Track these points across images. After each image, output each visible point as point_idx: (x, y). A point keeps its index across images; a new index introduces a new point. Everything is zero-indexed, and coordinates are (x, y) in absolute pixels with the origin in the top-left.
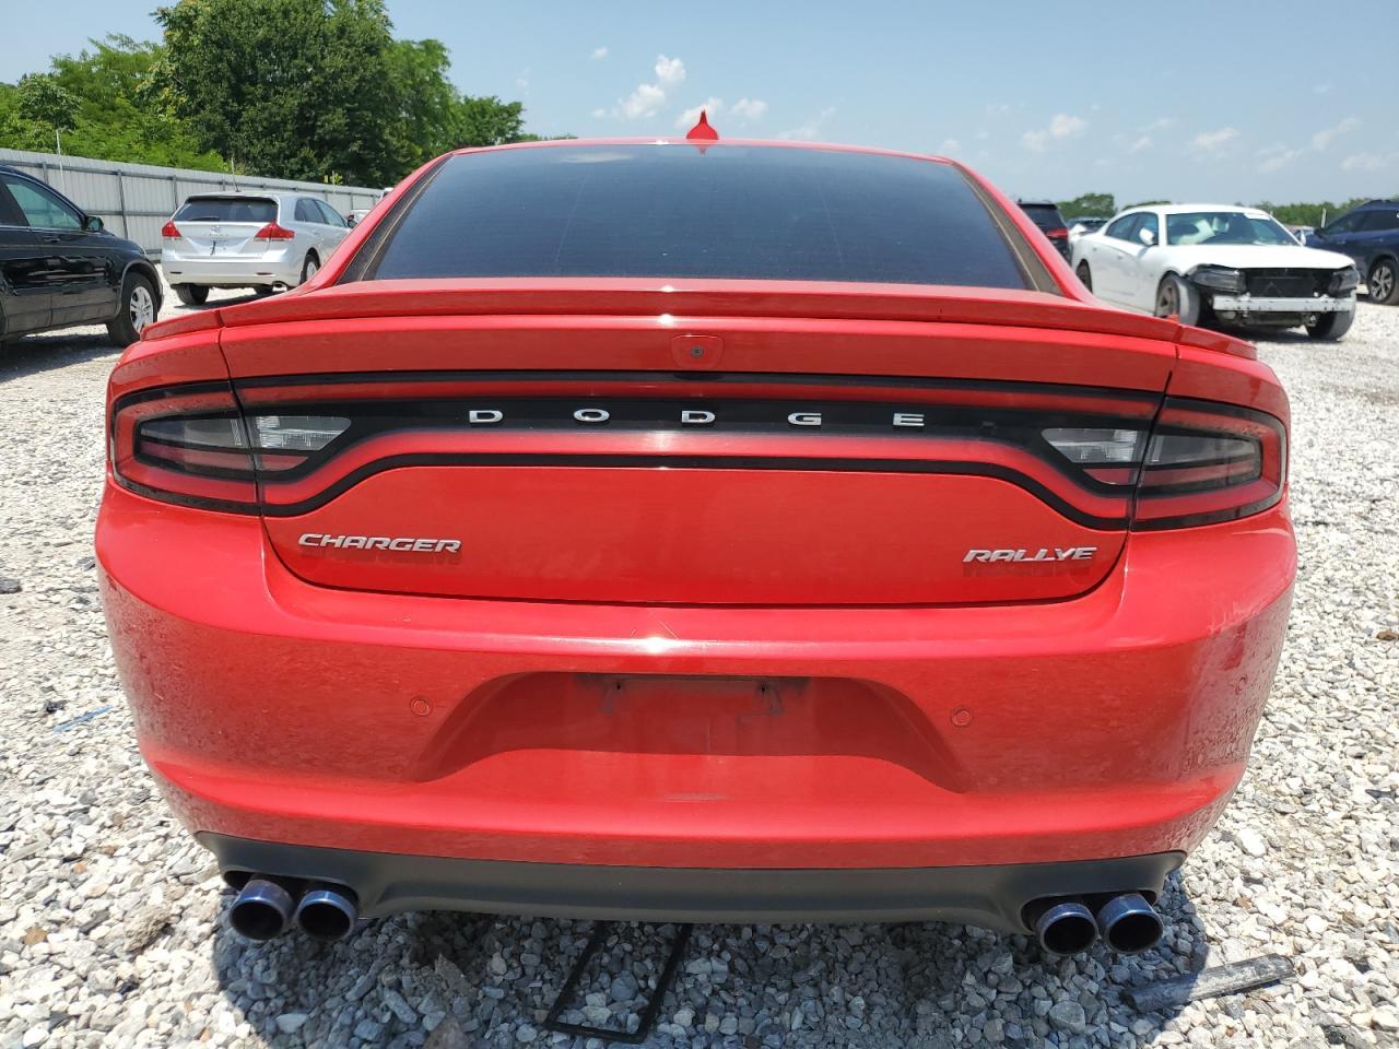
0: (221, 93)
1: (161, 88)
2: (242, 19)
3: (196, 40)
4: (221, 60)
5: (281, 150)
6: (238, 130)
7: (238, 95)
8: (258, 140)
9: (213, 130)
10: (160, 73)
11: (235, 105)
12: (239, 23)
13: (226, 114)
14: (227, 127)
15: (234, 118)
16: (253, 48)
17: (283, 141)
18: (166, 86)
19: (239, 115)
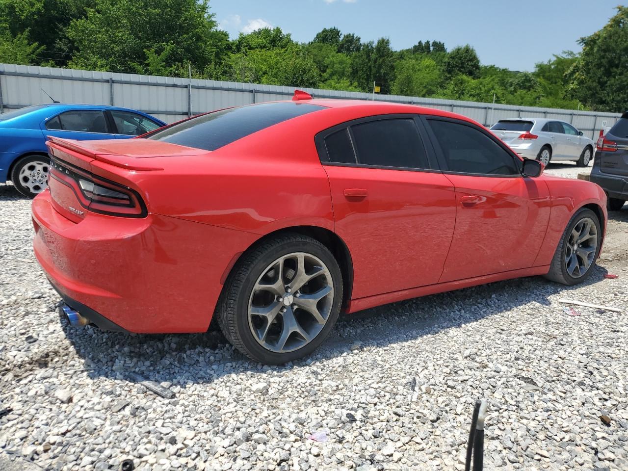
0: (600, 72)
1: (575, 73)
2: (619, 38)
3: (595, 49)
4: (604, 58)
5: (623, 98)
6: (604, 90)
7: (608, 73)
8: (613, 93)
9: (591, 90)
10: (577, 66)
11: (605, 78)
12: (617, 40)
13: (599, 82)
14: (598, 89)
15: (602, 85)
16: (621, 50)
17: (625, 94)
18: (578, 71)
19: (606, 82)
